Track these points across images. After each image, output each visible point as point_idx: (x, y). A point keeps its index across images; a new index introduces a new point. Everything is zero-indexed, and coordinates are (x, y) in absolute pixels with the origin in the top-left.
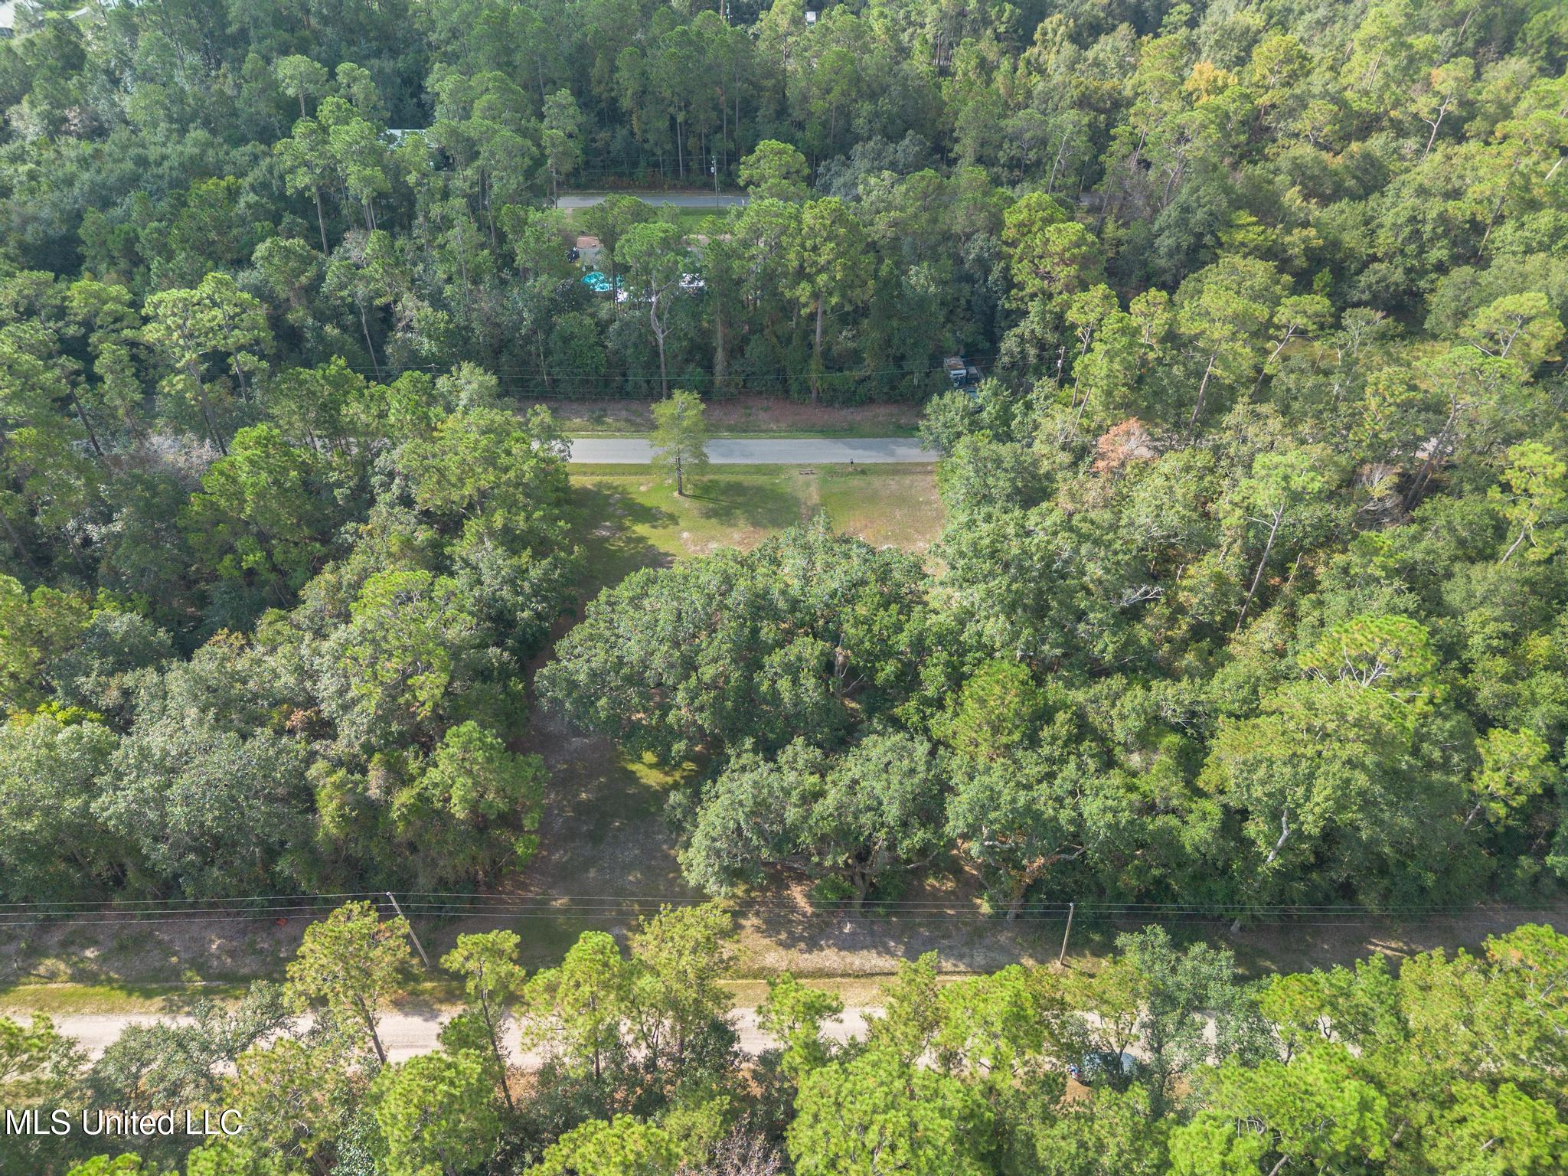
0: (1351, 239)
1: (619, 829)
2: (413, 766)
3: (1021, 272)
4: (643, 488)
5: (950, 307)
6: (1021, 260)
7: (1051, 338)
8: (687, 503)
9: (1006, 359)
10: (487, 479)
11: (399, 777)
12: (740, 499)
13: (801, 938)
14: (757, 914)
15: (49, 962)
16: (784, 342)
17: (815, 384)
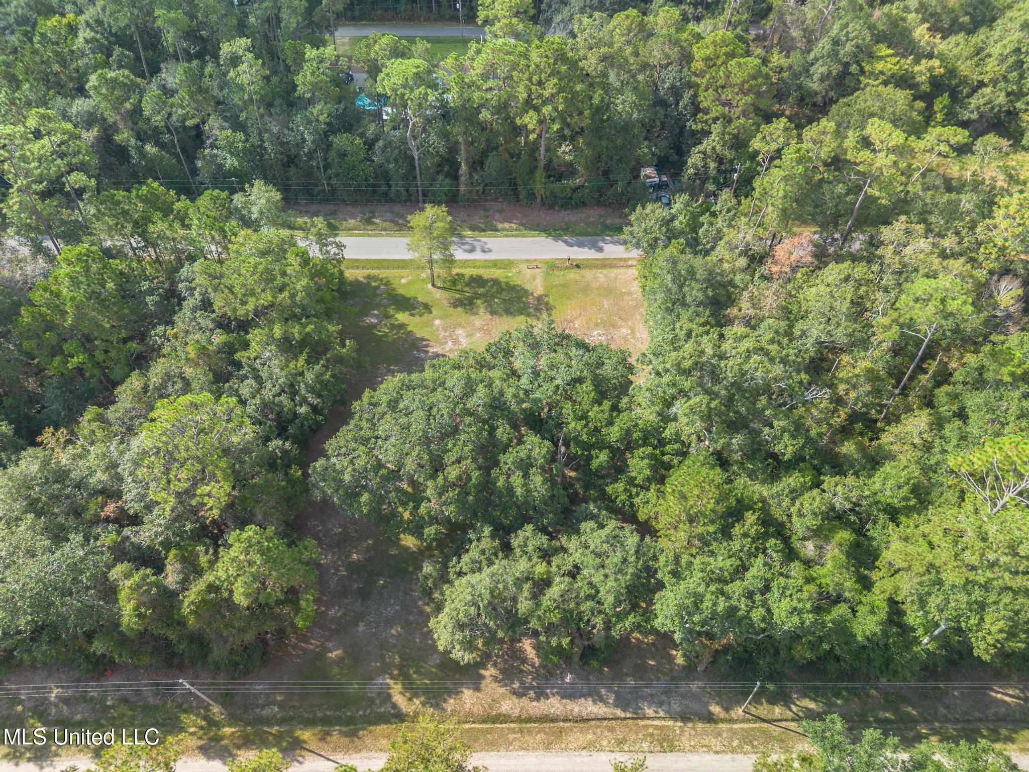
0: (965, 68)
1: (383, 587)
2: (203, 560)
3: (706, 99)
4: (403, 281)
5: (648, 129)
6: (706, 90)
7: (728, 154)
8: (438, 294)
9: (692, 171)
10: (266, 298)
11: (192, 569)
12: (481, 291)
13: (531, 688)
14: (495, 665)
16: (514, 156)
17: (540, 190)
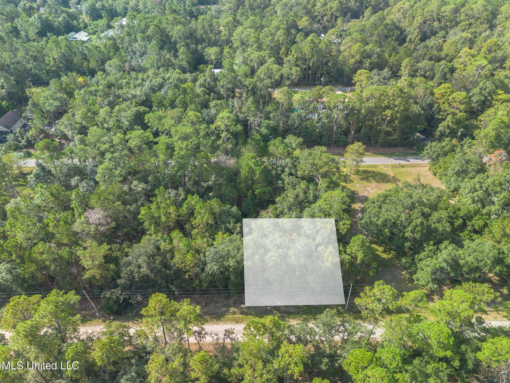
2: (341, 248)
3: (445, 107)
8: (354, 176)
9: (438, 133)
15: (232, 309)
16: (371, 128)
17: (381, 140)
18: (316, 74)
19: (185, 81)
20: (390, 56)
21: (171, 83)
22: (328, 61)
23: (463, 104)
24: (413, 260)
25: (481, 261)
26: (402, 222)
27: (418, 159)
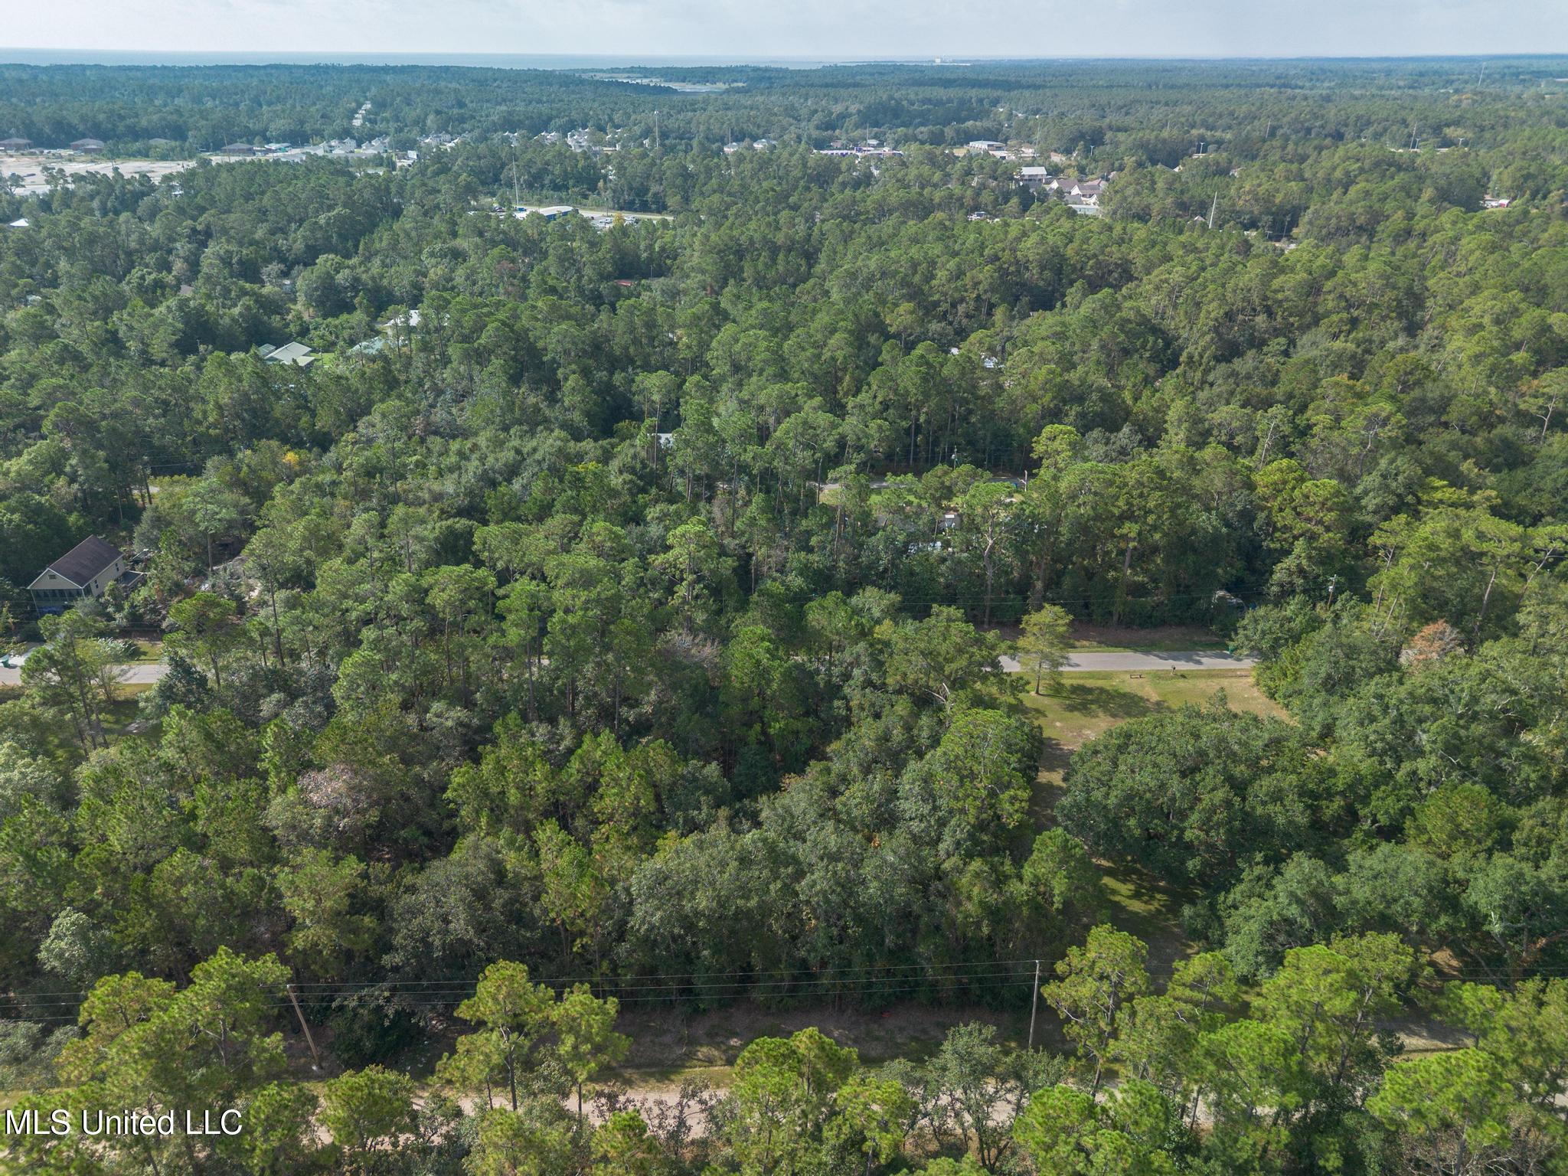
2: (1008, 868)
3: (1284, 518)
8: (1047, 701)
9: (1275, 589)
12: (1090, 697)
15: (705, 1049)
16: (1090, 575)
17: (1118, 609)
18: (936, 443)
19: (579, 458)
20: (1136, 399)
21: (539, 462)
22: (970, 412)
23: (1330, 510)
24: (1213, 907)
25: (1395, 900)
26: (1173, 799)
27: (1225, 657)
